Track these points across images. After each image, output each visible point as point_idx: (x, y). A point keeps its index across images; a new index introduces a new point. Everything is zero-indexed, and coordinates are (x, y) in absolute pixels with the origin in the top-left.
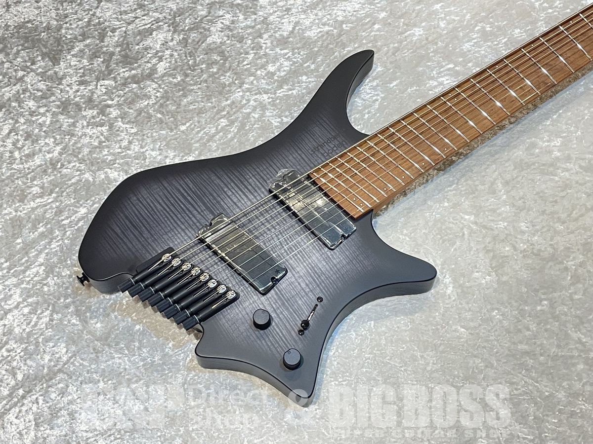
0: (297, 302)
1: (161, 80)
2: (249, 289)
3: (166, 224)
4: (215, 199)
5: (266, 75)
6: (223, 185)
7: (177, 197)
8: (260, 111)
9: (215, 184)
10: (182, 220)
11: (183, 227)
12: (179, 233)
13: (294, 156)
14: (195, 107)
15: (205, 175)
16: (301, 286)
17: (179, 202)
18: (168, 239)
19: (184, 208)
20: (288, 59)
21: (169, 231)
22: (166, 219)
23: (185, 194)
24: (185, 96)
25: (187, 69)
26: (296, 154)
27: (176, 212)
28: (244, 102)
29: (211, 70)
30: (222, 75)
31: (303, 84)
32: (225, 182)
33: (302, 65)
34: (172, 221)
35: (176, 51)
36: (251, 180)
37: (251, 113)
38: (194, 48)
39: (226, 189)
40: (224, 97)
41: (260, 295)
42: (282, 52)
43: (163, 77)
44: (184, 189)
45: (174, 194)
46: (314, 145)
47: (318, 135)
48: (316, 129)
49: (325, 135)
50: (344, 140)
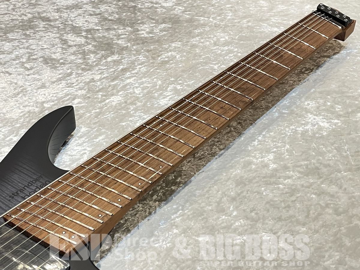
46: (12, 191)
47: (17, 181)
48: (16, 177)
49: (25, 180)
50: (47, 180)
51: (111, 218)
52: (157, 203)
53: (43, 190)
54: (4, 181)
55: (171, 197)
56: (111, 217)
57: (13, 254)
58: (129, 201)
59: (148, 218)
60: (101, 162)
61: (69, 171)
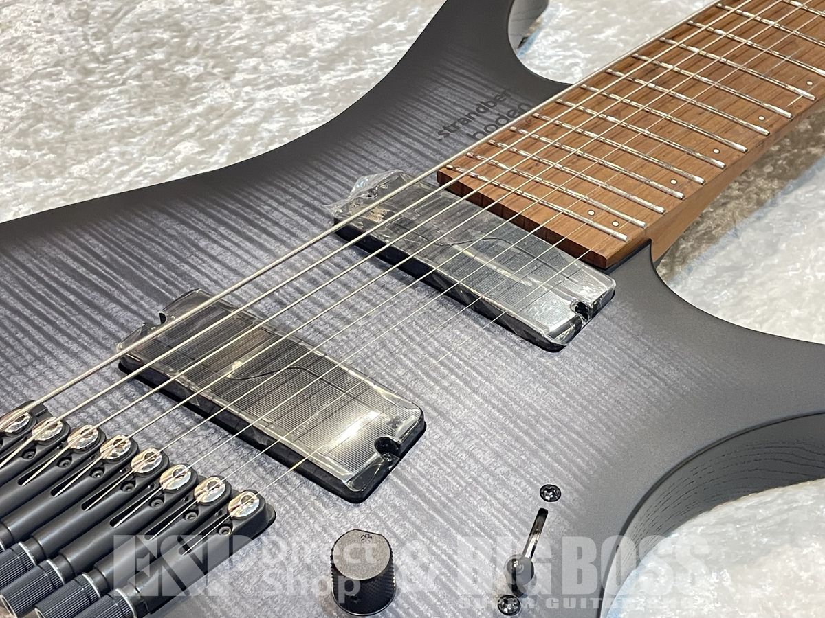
0: (473, 509)
1: (23, 86)
2: (306, 491)
3: (19, 348)
4: (171, 267)
5: (288, 52)
6: (193, 235)
7: (56, 280)
8: (282, 116)
9: (171, 236)
10: (73, 331)
11: (75, 347)
12: (61, 363)
13: (392, 149)
14: (110, 127)
15: (140, 221)
16: (477, 461)
17: (62, 290)
18: (25, 385)
19: (79, 303)
20: (340, 19)
21: (30, 364)
22: (20, 335)
23: (82, 270)
24: (85, 108)
25: (89, 62)
26: (398, 145)
27: (53, 315)
28: (240, 104)
29: (149, 57)
30: (178, 63)
31: (384, 58)
32: (200, 226)
33: (374, 26)
34: (39, 337)
35: (61, 33)
36: (276, 213)
37: (260, 122)
38: (107, 26)
39: (203, 243)
40: (186, 101)
41: (343, 504)
42: (322, 10)
43: (28, 80)
44: (76, 259)
45: (47, 274)
46: (442, 121)
47: (449, 101)
48: (442, 91)
49: (468, 99)
50: (522, 101)
51: (700, 189)
52: (776, 182)
53: (522, 119)
54: (418, 100)
55: (810, 172)
56: (701, 186)
57: (477, 249)
58: (742, 155)
59: (756, 214)
60: (655, 65)
61: (571, 85)
